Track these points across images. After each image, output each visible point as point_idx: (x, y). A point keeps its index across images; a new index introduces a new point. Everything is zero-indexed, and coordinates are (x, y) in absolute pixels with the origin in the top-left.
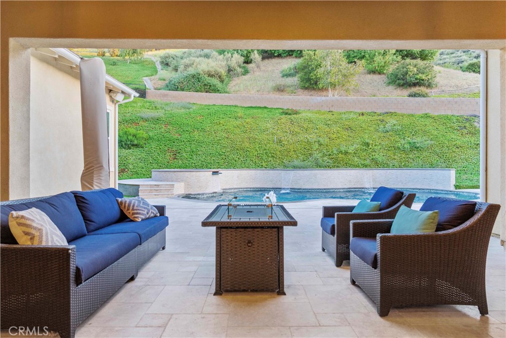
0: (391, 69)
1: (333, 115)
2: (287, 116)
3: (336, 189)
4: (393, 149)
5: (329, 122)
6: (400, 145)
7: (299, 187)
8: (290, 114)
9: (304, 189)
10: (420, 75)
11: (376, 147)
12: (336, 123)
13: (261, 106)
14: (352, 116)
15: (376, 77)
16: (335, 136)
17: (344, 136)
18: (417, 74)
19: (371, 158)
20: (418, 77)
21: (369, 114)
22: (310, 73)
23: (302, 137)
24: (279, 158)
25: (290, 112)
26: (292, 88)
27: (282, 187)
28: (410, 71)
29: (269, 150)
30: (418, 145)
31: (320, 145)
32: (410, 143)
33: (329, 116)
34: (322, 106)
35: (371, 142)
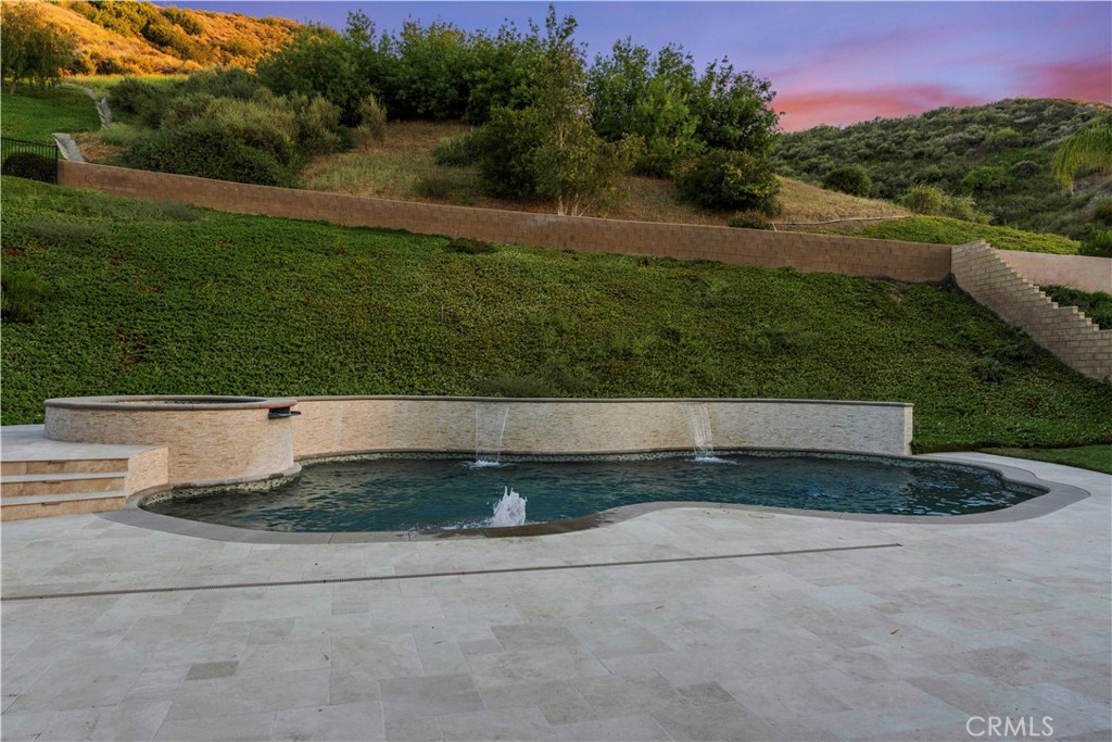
0: (684, 168)
1: (576, 259)
2: (463, 255)
3: (621, 454)
4: (734, 348)
5: (572, 277)
6: (747, 338)
7: (524, 449)
8: (470, 252)
9: (537, 456)
10: (750, 186)
11: (694, 343)
12: (588, 279)
13: (393, 227)
14: (622, 264)
15: (652, 183)
16: (591, 310)
17: (613, 313)
18: (743, 183)
19: (689, 370)
20: (746, 189)
21: (660, 262)
22: (509, 159)
23: (512, 309)
24: (458, 364)
25: (470, 245)
26: (463, 193)
27: (478, 449)
28: (729, 175)
29: (426, 341)
30: (789, 341)
31: (561, 332)
32: (769, 335)
33: (568, 263)
34: (547, 237)
35: (682, 330)
